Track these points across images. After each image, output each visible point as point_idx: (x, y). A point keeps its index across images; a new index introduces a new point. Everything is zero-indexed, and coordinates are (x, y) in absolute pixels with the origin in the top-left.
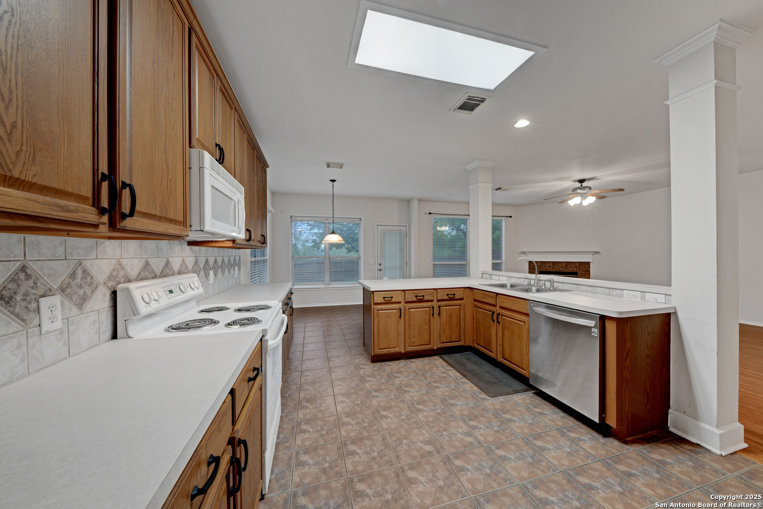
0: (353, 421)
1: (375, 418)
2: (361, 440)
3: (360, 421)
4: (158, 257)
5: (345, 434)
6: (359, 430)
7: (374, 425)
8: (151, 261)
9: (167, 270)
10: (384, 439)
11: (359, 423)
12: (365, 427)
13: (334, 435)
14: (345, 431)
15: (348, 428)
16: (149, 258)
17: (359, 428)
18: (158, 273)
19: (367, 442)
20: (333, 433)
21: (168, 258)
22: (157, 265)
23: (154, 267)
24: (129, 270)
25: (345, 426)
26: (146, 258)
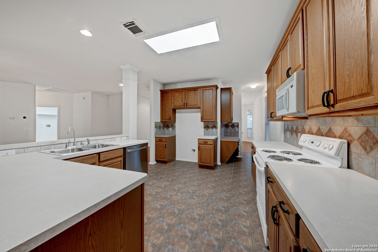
0: (216, 220)
1: (204, 217)
2: (217, 210)
3: (213, 219)
4: (324, 126)
5: (223, 215)
6: (216, 214)
7: (207, 213)
8: (321, 127)
9: (330, 134)
10: (208, 206)
11: (214, 218)
12: (212, 214)
13: (229, 217)
14: (223, 217)
15: (221, 218)
16: (320, 126)
17: (215, 215)
18: (324, 134)
19: (215, 208)
20: (229, 219)
21: (330, 126)
22: (325, 129)
23: (322, 130)
24: (313, 130)
25: (222, 220)
26: (319, 126)
